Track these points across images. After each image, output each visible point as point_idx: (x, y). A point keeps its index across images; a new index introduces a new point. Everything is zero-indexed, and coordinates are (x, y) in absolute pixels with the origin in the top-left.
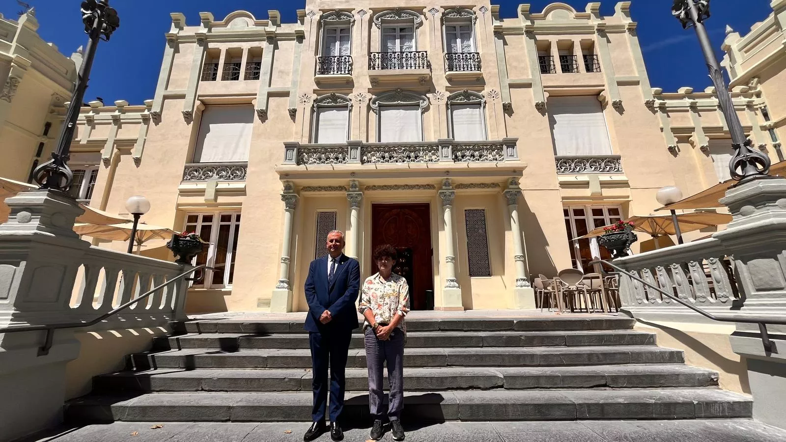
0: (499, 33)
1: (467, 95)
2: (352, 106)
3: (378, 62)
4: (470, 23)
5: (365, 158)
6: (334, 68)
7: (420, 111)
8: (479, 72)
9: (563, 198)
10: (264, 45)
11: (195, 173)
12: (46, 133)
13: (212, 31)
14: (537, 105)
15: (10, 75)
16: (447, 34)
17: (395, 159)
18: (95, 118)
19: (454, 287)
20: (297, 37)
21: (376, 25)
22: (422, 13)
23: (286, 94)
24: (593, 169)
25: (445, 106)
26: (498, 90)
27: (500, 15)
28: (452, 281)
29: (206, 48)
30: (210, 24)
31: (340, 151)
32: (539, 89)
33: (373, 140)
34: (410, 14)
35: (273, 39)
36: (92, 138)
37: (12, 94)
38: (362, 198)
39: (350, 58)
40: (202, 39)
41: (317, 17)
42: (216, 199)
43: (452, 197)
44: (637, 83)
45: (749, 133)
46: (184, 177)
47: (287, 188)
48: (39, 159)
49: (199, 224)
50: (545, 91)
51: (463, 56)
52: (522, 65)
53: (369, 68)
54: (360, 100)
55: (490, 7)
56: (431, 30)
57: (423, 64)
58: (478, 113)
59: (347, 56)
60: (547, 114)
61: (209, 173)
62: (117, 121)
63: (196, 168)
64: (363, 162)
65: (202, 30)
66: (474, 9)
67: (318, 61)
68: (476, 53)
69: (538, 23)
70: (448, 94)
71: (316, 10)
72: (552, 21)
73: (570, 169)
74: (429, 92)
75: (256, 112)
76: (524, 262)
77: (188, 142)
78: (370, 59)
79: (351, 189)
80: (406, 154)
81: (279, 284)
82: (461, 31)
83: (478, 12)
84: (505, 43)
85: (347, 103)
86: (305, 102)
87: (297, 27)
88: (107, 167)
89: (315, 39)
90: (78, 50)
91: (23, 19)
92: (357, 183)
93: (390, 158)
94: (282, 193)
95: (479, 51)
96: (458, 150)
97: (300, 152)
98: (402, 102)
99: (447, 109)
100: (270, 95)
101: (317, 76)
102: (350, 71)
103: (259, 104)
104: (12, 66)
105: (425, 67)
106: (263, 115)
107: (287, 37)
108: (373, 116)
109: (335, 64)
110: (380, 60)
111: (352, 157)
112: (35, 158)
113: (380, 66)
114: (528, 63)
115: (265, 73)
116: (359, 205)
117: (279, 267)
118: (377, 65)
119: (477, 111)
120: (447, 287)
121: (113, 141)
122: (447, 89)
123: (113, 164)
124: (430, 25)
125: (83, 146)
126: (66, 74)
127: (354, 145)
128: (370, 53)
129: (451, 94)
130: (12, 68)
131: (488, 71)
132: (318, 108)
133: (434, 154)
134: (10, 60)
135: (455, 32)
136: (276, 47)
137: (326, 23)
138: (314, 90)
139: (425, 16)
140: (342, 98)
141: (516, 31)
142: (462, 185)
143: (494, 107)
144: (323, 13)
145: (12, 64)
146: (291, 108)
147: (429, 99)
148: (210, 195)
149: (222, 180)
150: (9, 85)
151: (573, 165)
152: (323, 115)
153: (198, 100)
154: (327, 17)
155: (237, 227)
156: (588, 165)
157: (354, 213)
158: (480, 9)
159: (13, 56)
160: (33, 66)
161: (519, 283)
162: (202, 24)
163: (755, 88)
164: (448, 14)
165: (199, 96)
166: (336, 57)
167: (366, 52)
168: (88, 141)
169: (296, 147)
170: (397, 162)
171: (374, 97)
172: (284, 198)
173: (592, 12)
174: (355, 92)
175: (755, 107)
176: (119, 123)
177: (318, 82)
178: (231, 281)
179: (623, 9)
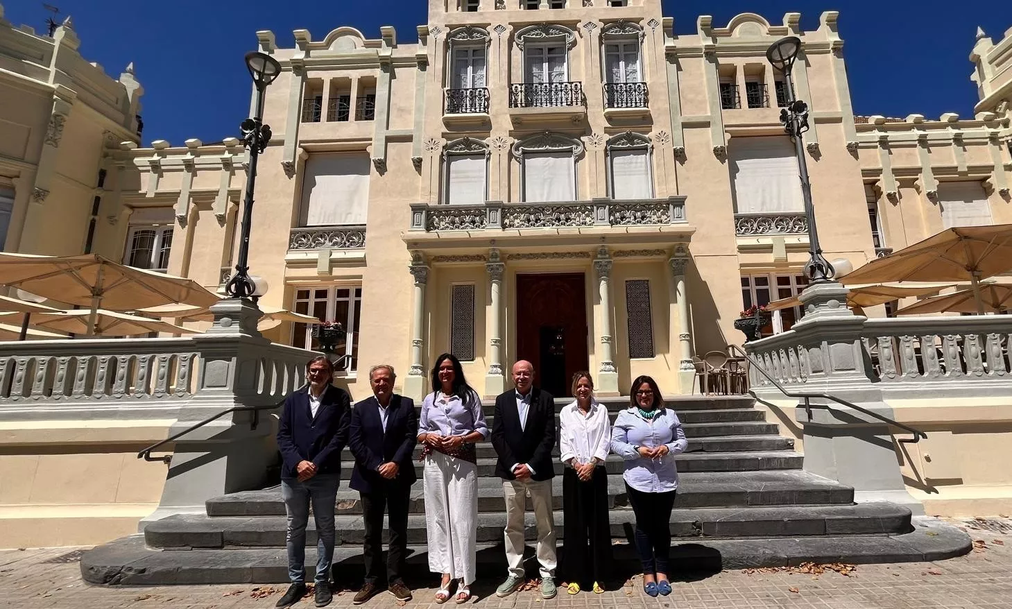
0: (672, 56)
1: (630, 138)
2: (490, 154)
3: (521, 97)
4: (637, 40)
5: (507, 221)
6: (466, 105)
7: (572, 159)
8: (646, 109)
9: (741, 265)
10: (378, 73)
11: (303, 239)
12: (101, 184)
13: (311, 55)
14: (716, 150)
15: (53, 111)
16: (607, 56)
17: (542, 222)
18: (161, 164)
19: (610, 371)
20: (419, 62)
21: (518, 45)
22: (575, 29)
23: (408, 139)
24: (779, 229)
25: (603, 153)
26: (668, 131)
27: (674, 31)
28: (608, 364)
29: (305, 78)
30: (308, 45)
31: (476, 214)
32: (720, 129)
33: (516, 199)
34: (561, 30)
35: (388, 65)
36: (161, 190)
37: (59, 136)
38: (504, 270)
39: (486, 91)
40: (300, 67)
41: (443, 36)
42: (331, 271)
43: (610, 267)
44: (839, 120)
45: (989, 175)
46: (290, 245)
47: (416, 259)
48: (96, 218)
49: (312, 301)
50: (726, 131)
51: (626, 87)
52: (700, 98)
53: (510, 105)
54: (500, 146)
55: (661, 19)
56: (586, 52)
57: (577, 99)
58: (644, 160)
59: (483, 89)
60: (727, 160)
61: (320, 239)
62: (189, 166)
63: (304, 234)
64: (504, 226)
65: (298, 54)
66: (641, 23)
67: (446, 95)
68: (642, 83)
69: (722, 41)
70: (607, 137)
71: (441, 25)
72: (740, 38)
73: (752, 230)
74: (584, 134)
75: (372, 163)
76: (690, 342)
77: (292, 201)
78: (511, 93)
79: (490, 259)
80: (554, 216)
81: (411, 370)
82: (625, 51)
83: (646, 28)
84: (679, 68)
85: (484, 149)
86: (432, 148)
87: (417, 49)
88: (183, 227)
89: (441, 66)
90: (128, 68)
91: (59, 34)
92: (498, 252)
93: (536, 222)
94: (411, 265)
95: (647, 80)
96: (618, 210)
97: (428, 215)
98: (550, 148)
99: (606, 155)
100: (389, 139)
101: (446, 115)
102: (486, 107)
103: (375, 152)
104: (55, 100)
105: (579, 103)
106: (382, 166)
107: (406, 62)
108: (516, 166)
109: (468, 98)
110: (523, 93)
111: (491, 221)
112: (92, 217)
113: (523, 102)
114: (707, 96)
115: (381, 112)
116: (500, 279)
117: (410, 350)
118: (519, 100)
119: (641, 158)
120: (602, 370)
121: (188, 194)
122: (607, 131)
123: (190, 222)
124: (586, 45)
125: (150, 199)
126: (117, 103)
127: (493, 206)
128: (510, 85)
129: (611, 137)
130: (55, 103)
131: (656, 107)
132: (449, 156)
133: (588, 216)
134: (50, 92)
135: (617, 53)
136: (393, 76)
137: (454, 43)
138: (443, 133)
139: (579, 32)
140: (477, 143)
141: (692, 53)
142: (621, 252)
143: (663, 153)
144: (451, 30)
145: (55, 97)
146: (416, 157)
147: (584, 143)
148: (324, 266)
149: (336, 247)
150: (53, 125)
151: (755, 225)
152: (454, 165)
153: (300, 147)
154: (455, 36)
155: (358, 304)
156: (773, 225)
157: (495, 287)
158: (649, 23)
159: (55, 86)
160: (79, 98)
161: (684, 365)
162: (297, 46)
163: (1004, 115)
164: (608, 29)
165: (301, 142)
166: (468, 89)
167: (506, 84)
168: (156, 194)
169: (424, 209)
170: (544, 225)
171: (516, 141)
172: (413, 270)
173: (790, 26)
174: (494, 134)
175: (1000, 140)
176: (193, 168)
177: (447, 123)
178: (354, 367)
179: (829, 21)
